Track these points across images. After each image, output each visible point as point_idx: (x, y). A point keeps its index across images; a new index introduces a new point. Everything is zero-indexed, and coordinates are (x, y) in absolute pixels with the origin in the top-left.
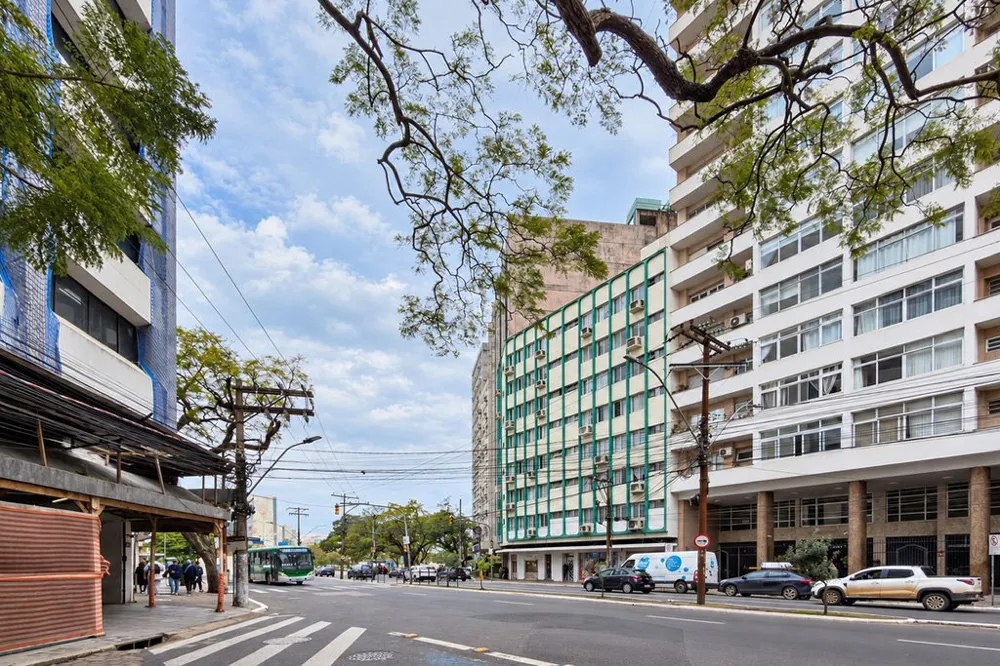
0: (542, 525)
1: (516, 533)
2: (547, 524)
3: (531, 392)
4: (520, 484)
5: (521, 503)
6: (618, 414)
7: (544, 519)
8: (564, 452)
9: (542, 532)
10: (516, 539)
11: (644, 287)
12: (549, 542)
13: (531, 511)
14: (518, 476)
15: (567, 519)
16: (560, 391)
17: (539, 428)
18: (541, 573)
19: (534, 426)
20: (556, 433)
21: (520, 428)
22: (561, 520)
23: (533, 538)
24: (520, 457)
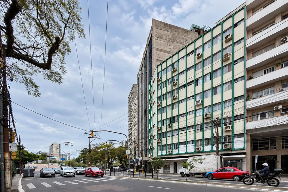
0: (175, 148)
1: (162, 152)
2: (177, 148)
3: (169, 88)
4: (164, 130)
5: (164, 139)
6: (215, 93)
7: (176, 146)
8: (186, 114)
9: (175, 152)
10: (162, 155)
11: (232, 29)
12: (178, 156)
13: (169, 142)
14: (163, 126)
15: (188, 145)
16: (184, 86)
17: (173, 104)
18: (172, 170)
19: (171, 103)
20: (182, 106)
21: (164, 105)
22: (185, 145)
23: (170, 154)
24: (164, 118)
